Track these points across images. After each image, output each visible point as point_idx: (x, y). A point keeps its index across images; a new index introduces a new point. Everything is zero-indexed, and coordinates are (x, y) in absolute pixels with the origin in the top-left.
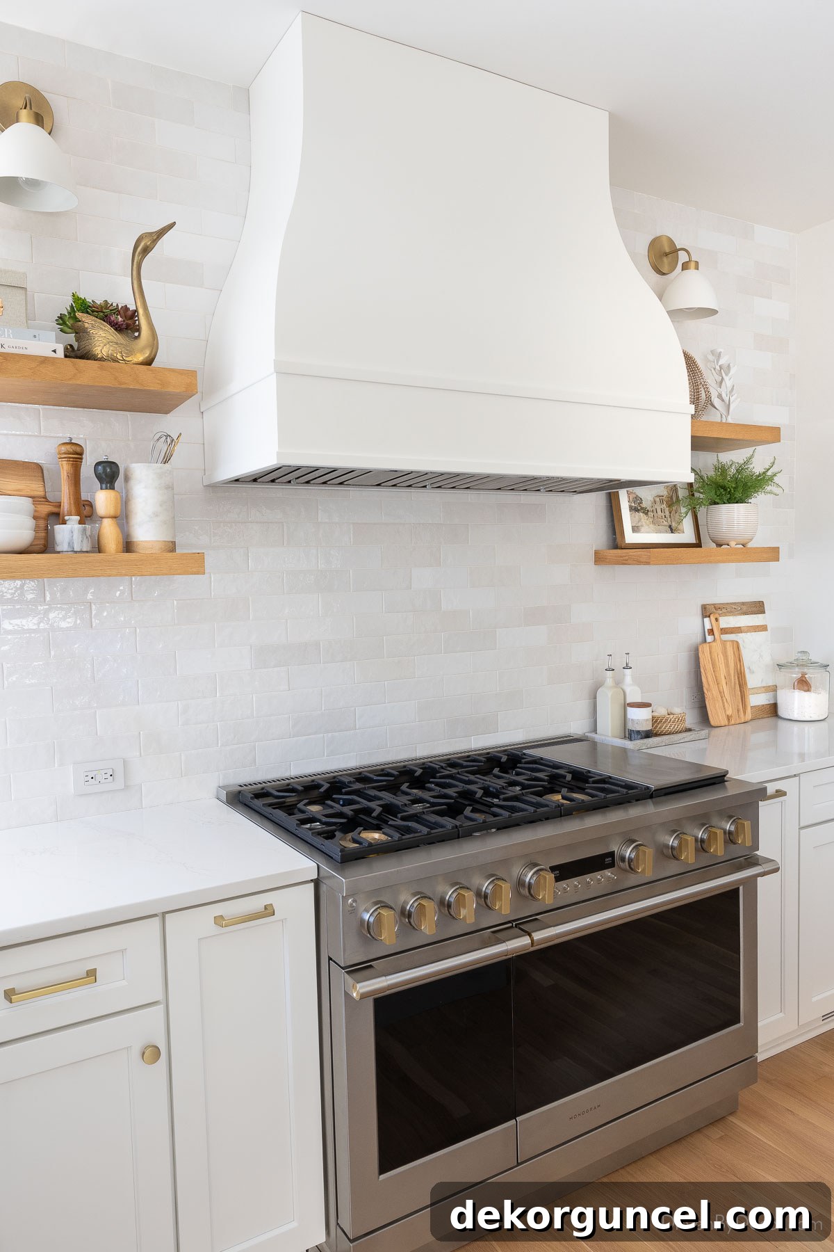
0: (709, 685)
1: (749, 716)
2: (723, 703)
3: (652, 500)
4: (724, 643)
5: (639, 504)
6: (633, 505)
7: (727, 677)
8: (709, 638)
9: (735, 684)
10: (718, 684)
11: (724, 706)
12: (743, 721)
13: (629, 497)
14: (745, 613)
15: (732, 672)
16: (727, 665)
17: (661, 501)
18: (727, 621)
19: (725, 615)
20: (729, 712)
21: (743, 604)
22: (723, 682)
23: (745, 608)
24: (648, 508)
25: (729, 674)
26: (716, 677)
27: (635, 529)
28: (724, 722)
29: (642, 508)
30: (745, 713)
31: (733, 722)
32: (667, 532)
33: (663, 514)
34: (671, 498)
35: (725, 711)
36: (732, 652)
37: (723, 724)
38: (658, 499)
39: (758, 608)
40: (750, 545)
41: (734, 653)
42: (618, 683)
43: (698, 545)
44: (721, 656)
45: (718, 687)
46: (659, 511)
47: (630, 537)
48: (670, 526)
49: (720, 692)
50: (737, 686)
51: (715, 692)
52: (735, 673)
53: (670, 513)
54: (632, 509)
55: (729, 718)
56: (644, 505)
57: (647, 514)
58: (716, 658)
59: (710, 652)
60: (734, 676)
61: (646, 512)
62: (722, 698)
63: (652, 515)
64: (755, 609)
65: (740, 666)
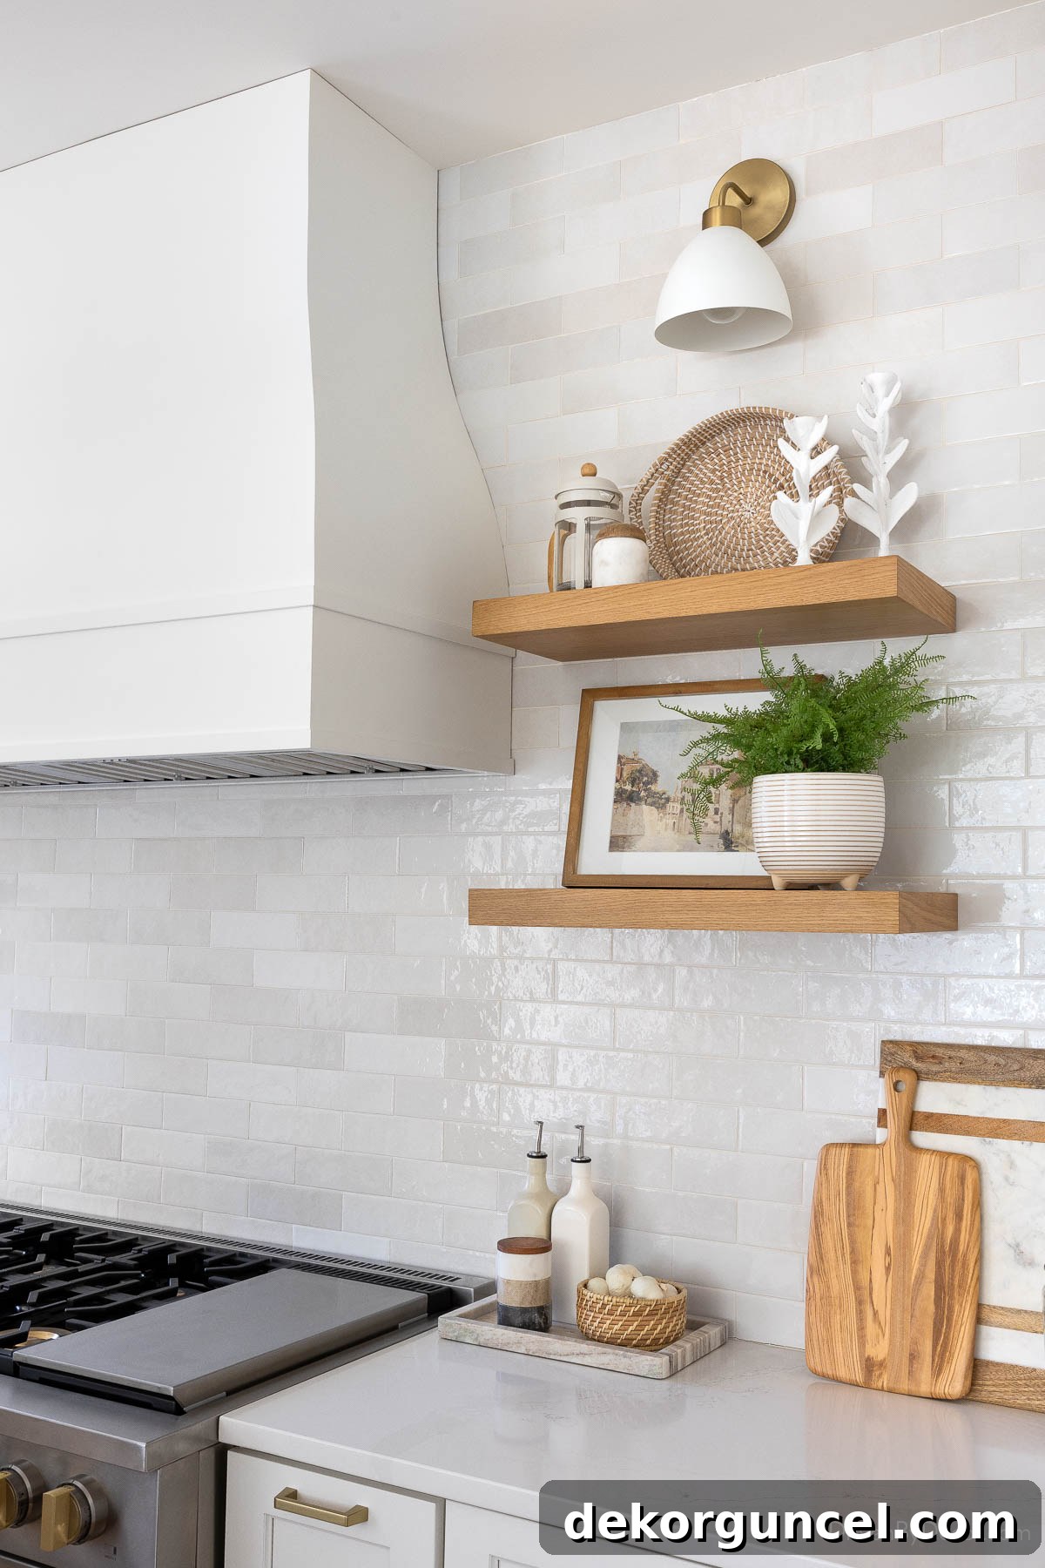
0: (822, 1259)
2: (860, 1312)
5: (646, 784)
6: (628, 787)
7: (896, 1256)
9: (921, 1278)
10: (854, 1262)
13: (620, 771)
15: (918, 1242)
16: (904, 1218)
20: (879, 1351)
22: (878, 1262)
24: (671, 794)
25: (904, 1242)
26: (852, 1242)
27: (618, 843)
28: (848, 1370)
29: (651, 794)
30: (937, 1373)
31: (884, 1383)
32: (711, 849)
35: (862, 1348)
36: (933, 1187)
37: (844, 1376)
41: (942, 1190)
45: (854, 1273)
47: (597, 859)
49: (857, 1288)
50: (929, 1290)
51: (840, 1279)
53: (735, 801)
54: (620, 796)
55: (871, 1365)
56: (657, 787)
57: (661, 807)
58: (869, 1190)
59: (850, 1173)
60: (925, 1255)
61: (661, 802)
62: (860, 1302)
63: (674, 807)
65: (956, 1232)
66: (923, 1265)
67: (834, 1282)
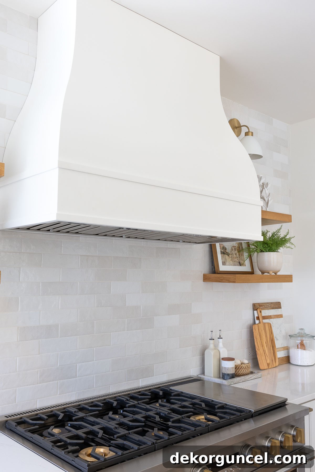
0: (258, 347)
1: (277, 363)
2: (265, 357)
3: (231, 248)
4: (264, 324)
5: (225, 250)
6: (222, 251)
7: (267, 343)
8: (257, 322)
9: (270, 346)
10: (262, 346)
11: (266, 358)
12: (275, 366)
13: (220, 247)
14: (273, 308)
16: (266, 336)
17: (235, 250)
18: (265, 313)
19: (264, 309)
20: (268, 362)
21: (272, 303)
22: (265, 345)
23: (272, 305)
24: (229, 253)
25: (267, 341)
26: (261, 342)
27: (224, 263)
28: (266, 367)
29: (227, 253)
30: (275, 361)
31: (270, 367)
32: (238, 265)
33: (236, 256)
34: (239, 247)
35: (266, 361)
36: (268, 329)
37: (266, 368)
38: (233, 248)
39: (277, 305)
40: (278, 274)
41: (269, 330)
42: (216, 347)
43: (252, 273)
44: (263, 331)
45: (262, 348)
46: (234, 254)
47: (222, 268)
48: (239, 263)
49: (264, 351)
50: (271, 348)
51: (261, 350)
52: (270, 340)
53: (239, 255)
54: (222, 253)
55: (268, 364)
56: (227, 251)
57: (229, 256)
58: (261, 332)
60: (270, 341)
62: (265, 354)
63: (231, 256)
64: (277, 306)
65: (272, 336)
66: (270, 344)
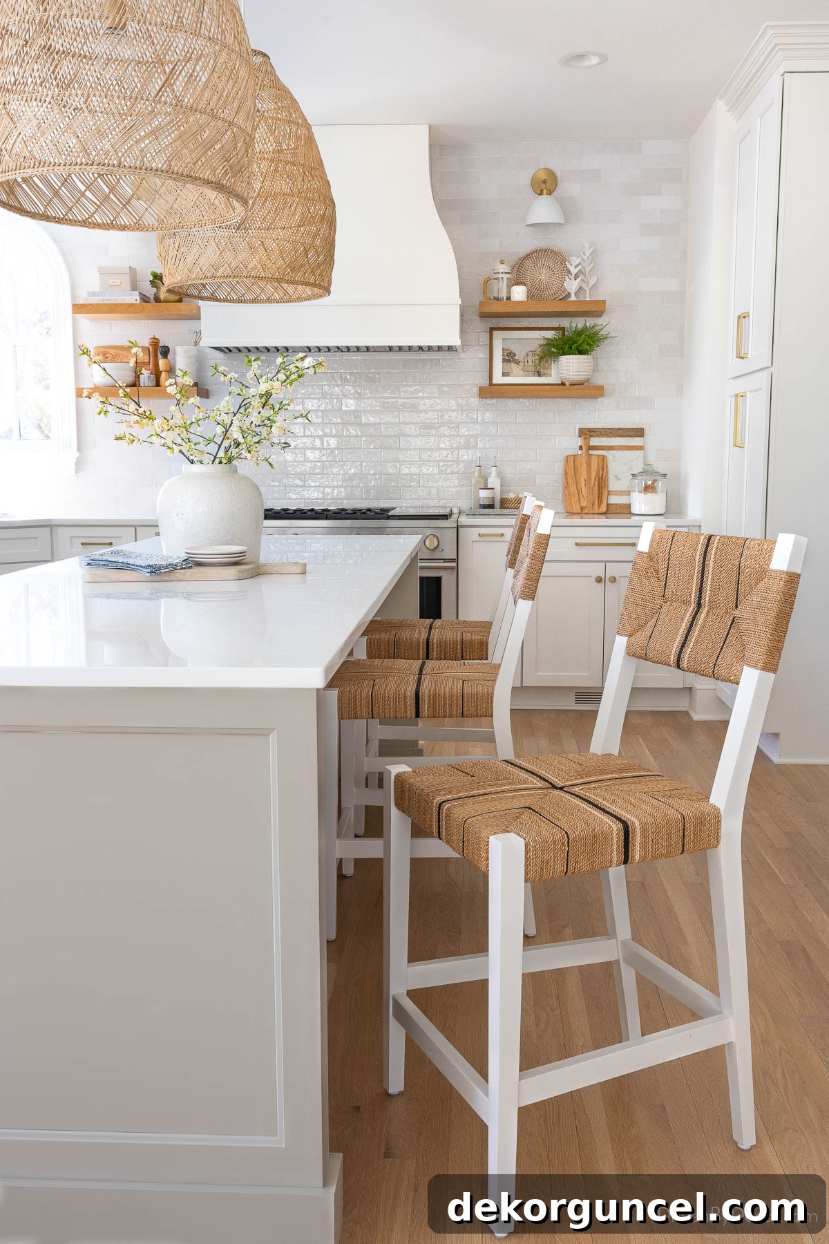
0: (568, 484)
1: (603, 509)
2: (579, 496)
3: (525, 354)
5: (513, 357)
6: (507, 358)
7: (587, 481)
8: (580, 452)
9: (594, 485)
10: (577, 484)
11: (579, 500)
12: (596, 512)
13: (504, 353)
14: (621, 436)
15: (593, 477)
16: (589, 472)
17: (534, 355)
19: (591, 436)
20: (584, 504)
21: (620, 429)
22: (583, 483)
23: (621, 432)
24: (520, 360)
25: (589, 477)
26: (576, 479)
27: (504, 374)
28: (577, 510)
29: (514, 360)
30: (599, 507)
31: (586, 512)
32: (536, 376)
33: (533, 364)
35: (580, 504)
37: (576, 512)
38: (530, 354)
39: (639, 432)
41: (598, 463)
43: (561, 384)
44: (584, 465)
45: (577, 487)
46: (530, 361)
47: (498, 378)
48: (538, 372)
49: (578, 490)
50: (596, 489)
52: (595, 477)
54: (504, 360)
55: (582, 508)
56: (516, 358)
57: (518, 364)
58: (579, 466)
59: (574, 461)
60: (595, 480)
61: (517, 362)
62: (578, 493)
63: (522, 364)
64: (632, 433)
65: (603, 473)
66: (594, 482)
67: (571, 490)
